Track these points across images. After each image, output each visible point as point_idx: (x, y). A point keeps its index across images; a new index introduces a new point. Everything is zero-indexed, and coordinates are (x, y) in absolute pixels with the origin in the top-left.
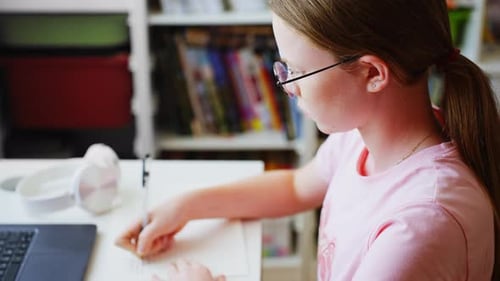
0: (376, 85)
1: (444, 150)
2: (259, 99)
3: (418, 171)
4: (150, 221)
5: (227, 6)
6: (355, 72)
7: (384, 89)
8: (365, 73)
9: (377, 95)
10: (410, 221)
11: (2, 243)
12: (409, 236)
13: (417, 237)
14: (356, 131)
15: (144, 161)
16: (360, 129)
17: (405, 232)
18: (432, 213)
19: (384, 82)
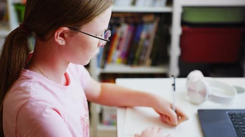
2: (118, 48)
5: (134, 3)
11: (244, 118)
15: (175, 78)
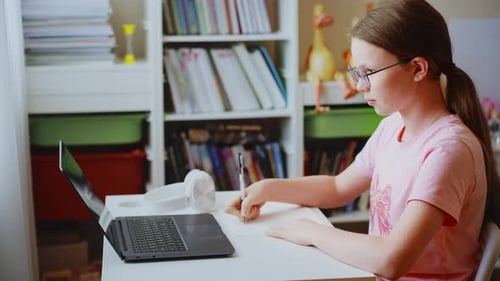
0: (419, 77)
1: (452, 118)
3: (440, 129)
4: (246, 196)
6: (408, 70)
7: (424, 78)
8: (414, 70)
9: (419, 83)
10: (444, 146)
12: (444, 153)
13: (448, 153)
14: (398, 113)
16: (401, 112)
17: (442, 151)
18: (454, 142)
19: (425, 74)
